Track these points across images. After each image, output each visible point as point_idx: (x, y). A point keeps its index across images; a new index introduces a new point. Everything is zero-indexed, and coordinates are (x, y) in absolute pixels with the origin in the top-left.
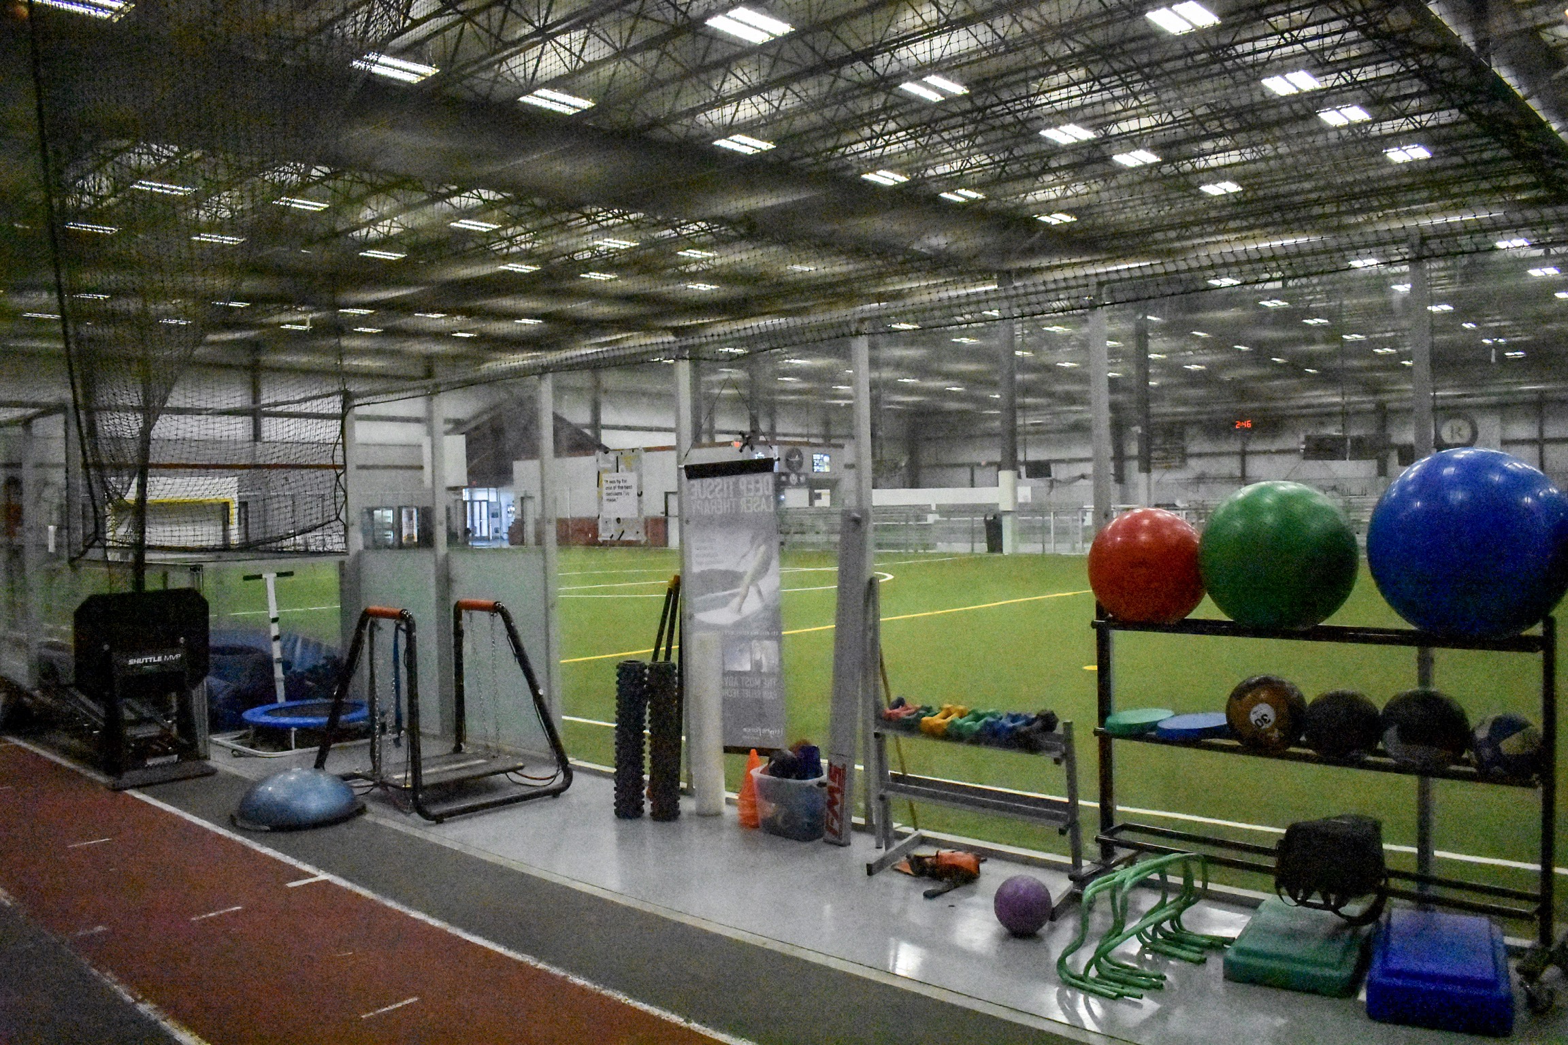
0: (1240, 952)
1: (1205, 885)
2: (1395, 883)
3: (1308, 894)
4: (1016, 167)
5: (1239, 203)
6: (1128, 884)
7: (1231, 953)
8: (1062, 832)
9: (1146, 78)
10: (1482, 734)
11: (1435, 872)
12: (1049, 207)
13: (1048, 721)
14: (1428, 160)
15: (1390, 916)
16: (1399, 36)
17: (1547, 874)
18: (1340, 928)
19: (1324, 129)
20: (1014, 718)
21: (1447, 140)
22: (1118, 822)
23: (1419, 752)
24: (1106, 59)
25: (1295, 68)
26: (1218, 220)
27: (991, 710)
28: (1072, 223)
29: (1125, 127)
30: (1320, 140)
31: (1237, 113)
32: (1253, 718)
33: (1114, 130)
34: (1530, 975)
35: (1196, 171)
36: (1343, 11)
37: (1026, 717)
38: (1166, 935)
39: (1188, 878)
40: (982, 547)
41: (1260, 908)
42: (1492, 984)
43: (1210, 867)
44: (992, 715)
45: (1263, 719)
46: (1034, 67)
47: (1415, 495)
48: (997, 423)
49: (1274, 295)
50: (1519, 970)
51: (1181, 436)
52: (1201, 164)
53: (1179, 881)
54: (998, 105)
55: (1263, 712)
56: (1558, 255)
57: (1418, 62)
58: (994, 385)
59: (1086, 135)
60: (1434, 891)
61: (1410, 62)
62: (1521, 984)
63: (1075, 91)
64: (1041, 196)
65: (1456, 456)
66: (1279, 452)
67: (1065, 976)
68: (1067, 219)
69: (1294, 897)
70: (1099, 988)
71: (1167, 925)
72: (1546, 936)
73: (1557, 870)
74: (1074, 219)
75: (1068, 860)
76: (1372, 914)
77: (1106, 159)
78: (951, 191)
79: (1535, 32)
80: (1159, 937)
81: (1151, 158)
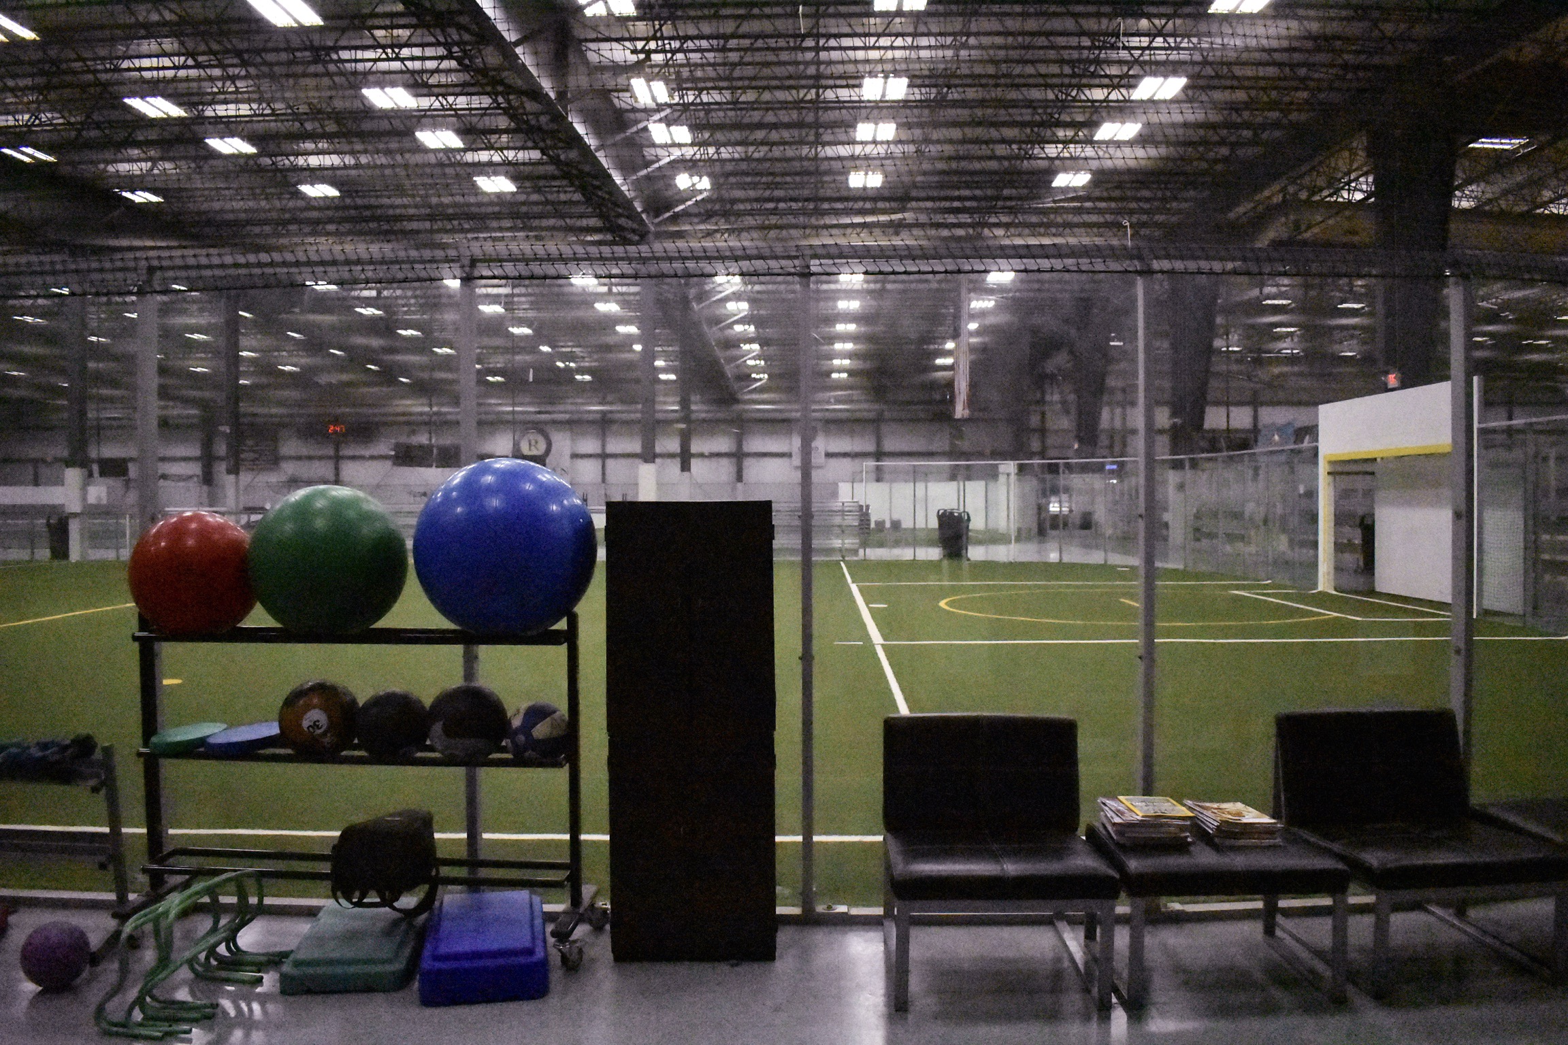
0: (298, 964)
1: (261, 901)
2: (445, 871)
3: (363, 896)
4: (94, 133)
5: (337, 208)
6: (172, 915)
7: (287, 968)
8: (103, 866)
9: (244, 64)
10: (516, 723)
11: (483, 855)
12: (135, 184)
13: (85, 745)
14: (513, 194)
15: (442, 903)
16: (492, 73)
17: (575, 841)
18: (395, 924)
19: (421, 149)
20: (44, 746)
21: (528, 177)
22: (168, 848)
23: (462, 745)
24: (204, 36)
25: (393, 84)
26: (317, 222)
27: (14, 740)
28: (158, 203)
29: (221, 110)
30: (418, 158)
31: (338, 117)
32: (305, 724)
33: (209, 112)
34: (562, 936)
35: (296, 169)
36: (442, 39)
37: (58, 745)
38: (220, 959)
39: (243, 896)
40: (44, 554)
41: (321, 914)
42: (530, 952)
43: (265, 881)
44: (18, 745)
45: (315, 725)
46: (118, 26)
47: (457, 502)
48: (66, 415)
49: (368, 302)
50: (553, 934)
51: (275, 440)
52: (301, 161)
53: (233, 900)
54: (75, 60)
55: (315, 717)
56: (620, 294)
57: (508, 101)
58: (63, 372)
59: (176, 111)
60: (484, 873)
61: (500, 99)
62: (554, 946)
63: (166, 62)
64: (124, 167)
65: (497, 466)
66: (372, 458)
67: (104, 1025)
68: (154, 199)
69: (349, 900)
70: (144, 1031)
71: (222, 949)
72: (576, 900)
73: (583, 837)
74: (160, 200)
75: (112, 896)
76: (427, 904)
77: (199, 142)
78: (15, 147)
79: (605, 94)
80: (214, 962)
81: (248, 149)
